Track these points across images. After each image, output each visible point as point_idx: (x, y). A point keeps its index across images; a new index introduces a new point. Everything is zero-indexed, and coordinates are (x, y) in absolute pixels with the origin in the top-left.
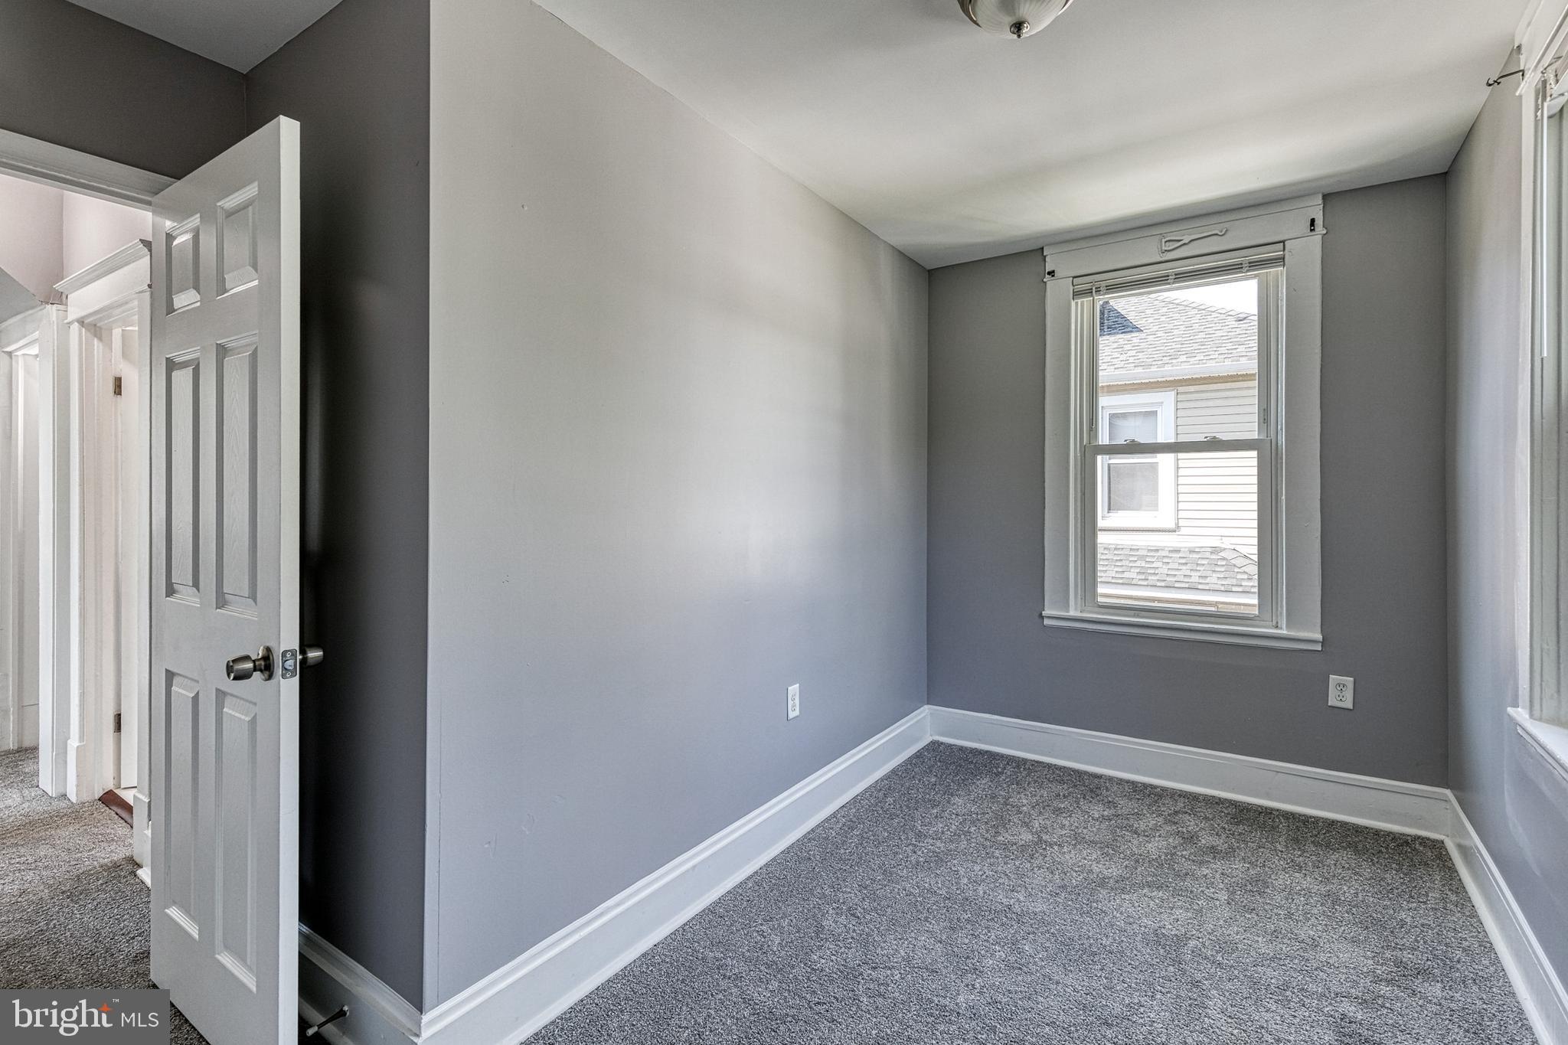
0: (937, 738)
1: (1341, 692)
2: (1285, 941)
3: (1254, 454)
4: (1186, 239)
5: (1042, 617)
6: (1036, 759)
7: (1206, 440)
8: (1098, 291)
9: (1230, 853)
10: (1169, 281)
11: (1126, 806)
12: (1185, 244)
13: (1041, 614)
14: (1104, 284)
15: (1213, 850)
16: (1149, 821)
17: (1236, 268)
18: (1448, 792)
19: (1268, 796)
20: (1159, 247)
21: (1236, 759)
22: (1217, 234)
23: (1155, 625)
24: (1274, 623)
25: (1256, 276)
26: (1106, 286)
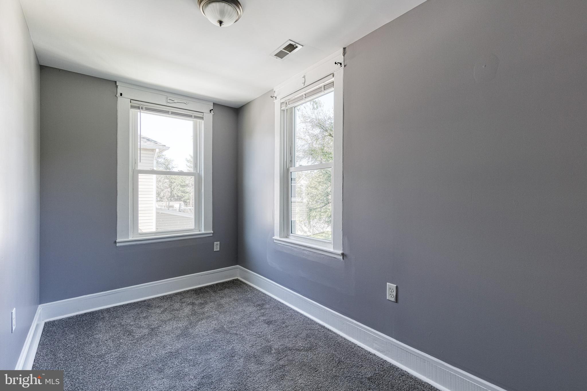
0: (47, 320)
1: (217, 247)
2: (239, 314)
3: (193, 177)
4: (176, 101)
5: (115, 242)
6: (113, 306)
7: (178, 171)
8: (142, 108)
9: (206, 303)
10: (169, 114)
11: (166, 305)
12: (175, 103)
13: (116, 241)
14: (144, 107)
15: (201, 304)
16: (177, 306)
17: (190, 116)
18: (238, 266)
19: (199, 284)
20: (166, 100)
21: (191, 276)
22: (185, 103)
23: (165, 237)
24: (199, 230)
25: (193, 120)
26: (145, 108)
